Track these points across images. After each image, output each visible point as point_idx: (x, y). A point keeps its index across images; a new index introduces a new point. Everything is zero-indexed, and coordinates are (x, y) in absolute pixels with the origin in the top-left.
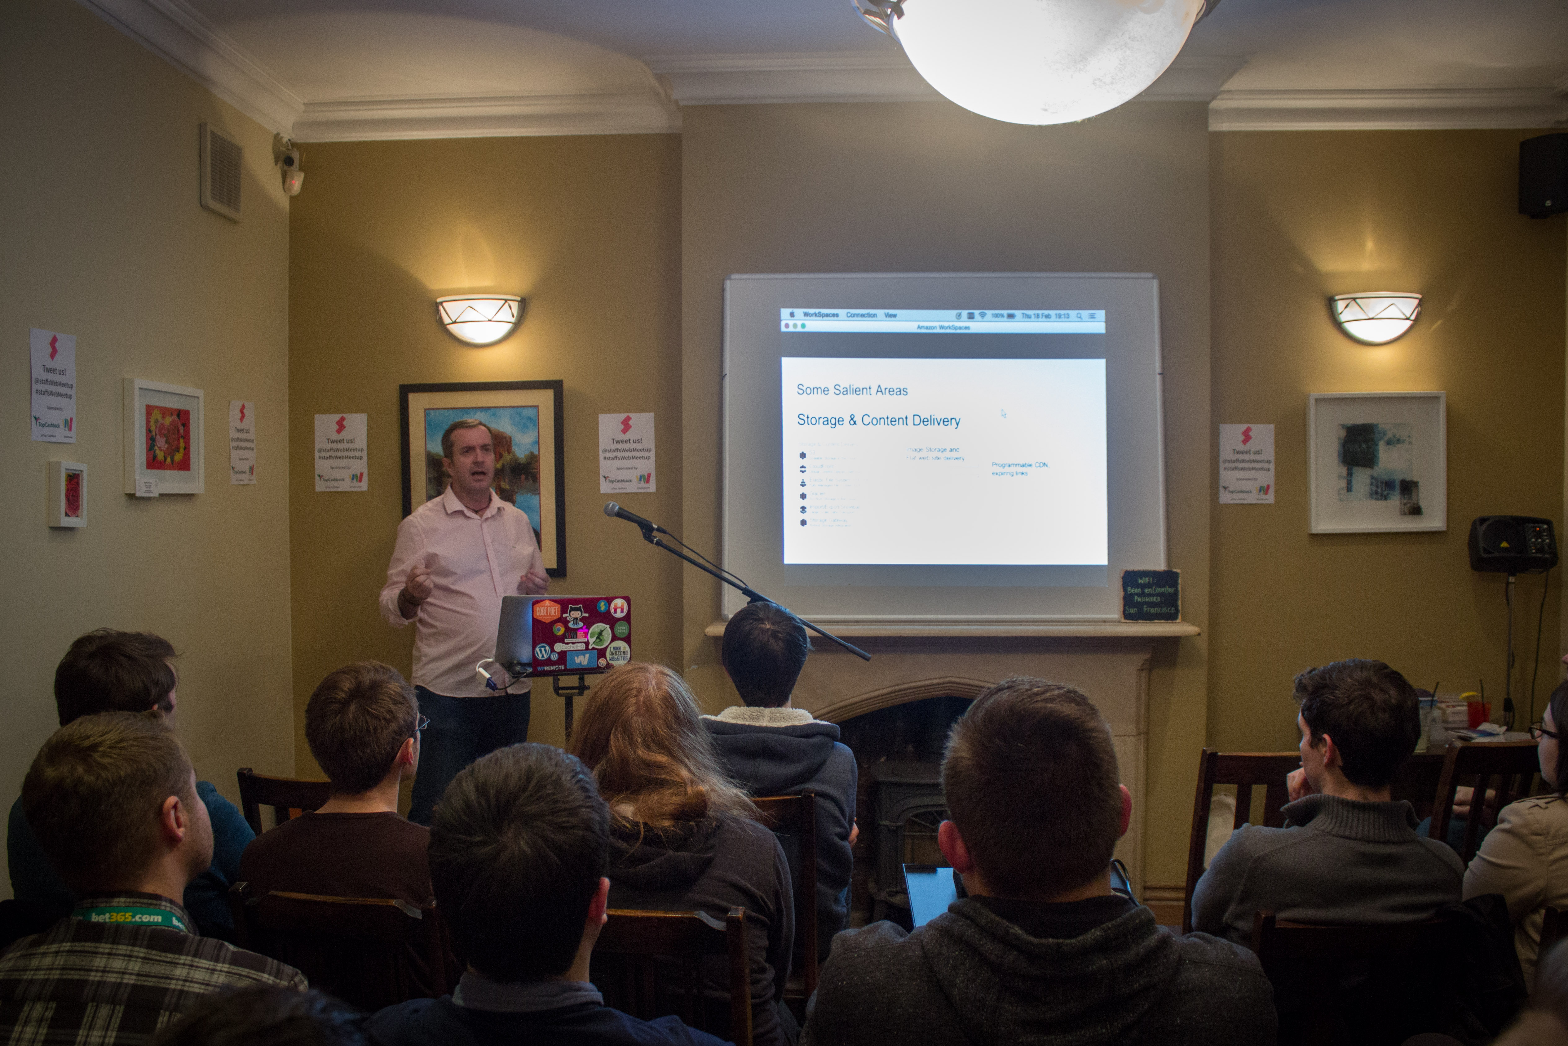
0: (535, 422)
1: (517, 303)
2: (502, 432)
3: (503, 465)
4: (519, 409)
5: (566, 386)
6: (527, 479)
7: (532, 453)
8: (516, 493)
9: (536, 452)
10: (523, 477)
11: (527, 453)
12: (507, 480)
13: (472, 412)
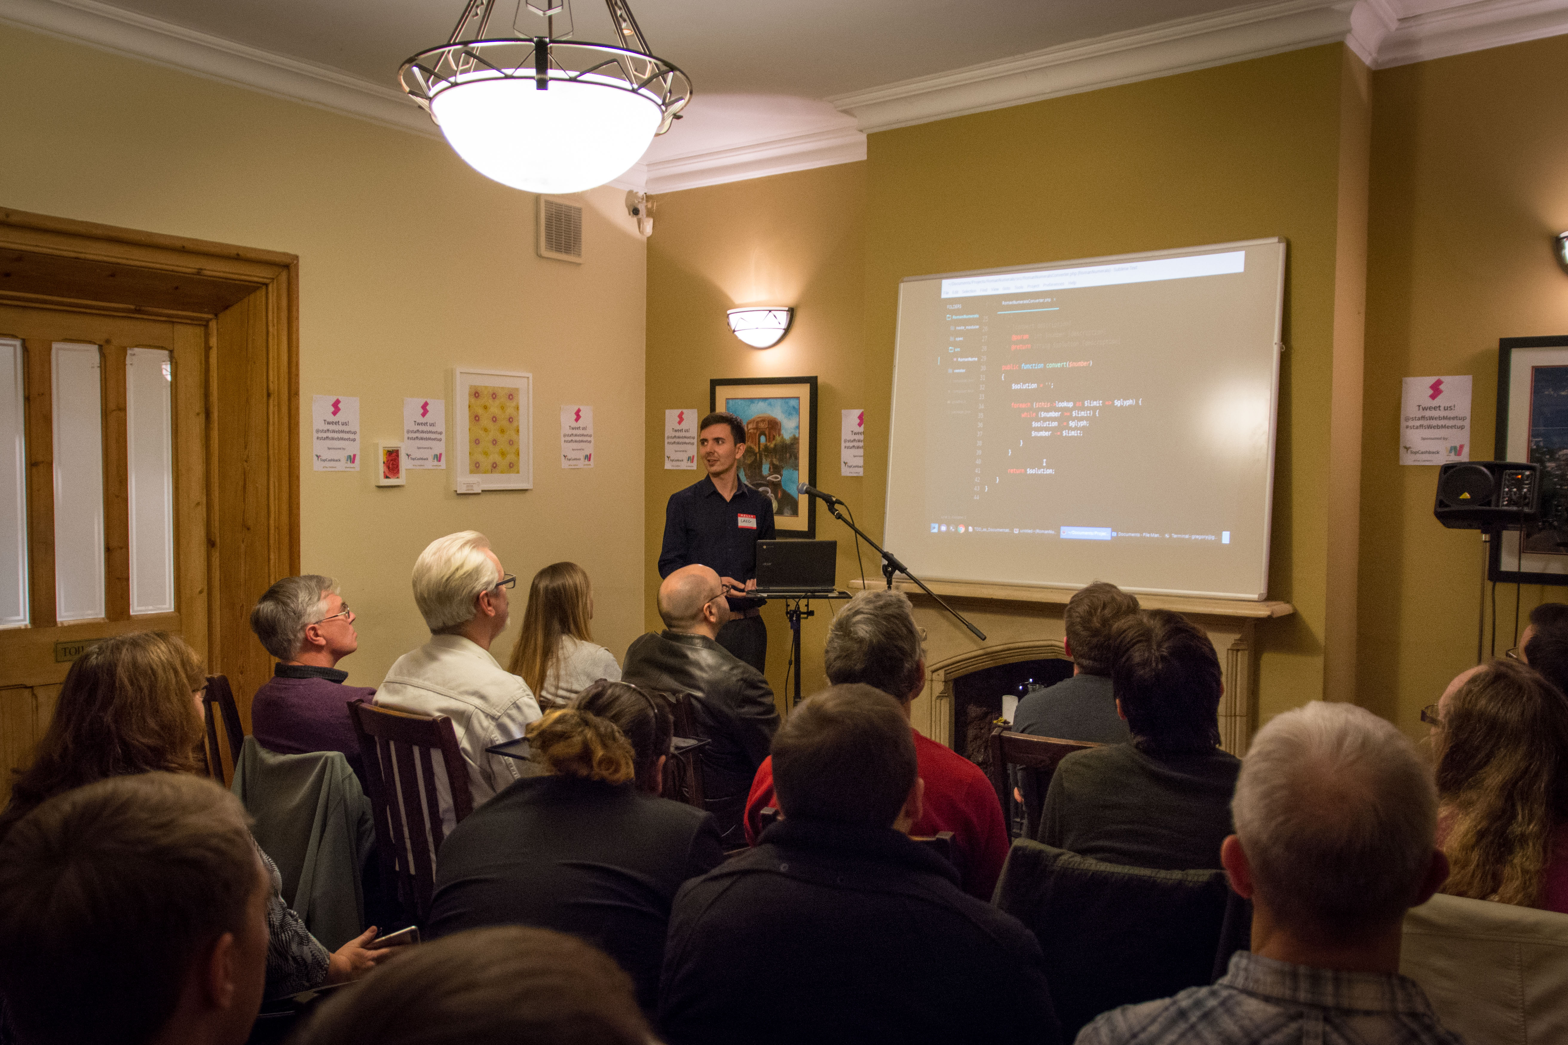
0: (797, 410)
1: (785, 313)
2: (775, 418)
3: (775, 445)
4: (787, 400)
5: (820, 381)
6: (791, 456)
7: (794, 436)
8: (783, 468)
9: (797, 436)
10: (788, 455)
11: (791, 435)
12: (778, 457)
13: (756, 402)
